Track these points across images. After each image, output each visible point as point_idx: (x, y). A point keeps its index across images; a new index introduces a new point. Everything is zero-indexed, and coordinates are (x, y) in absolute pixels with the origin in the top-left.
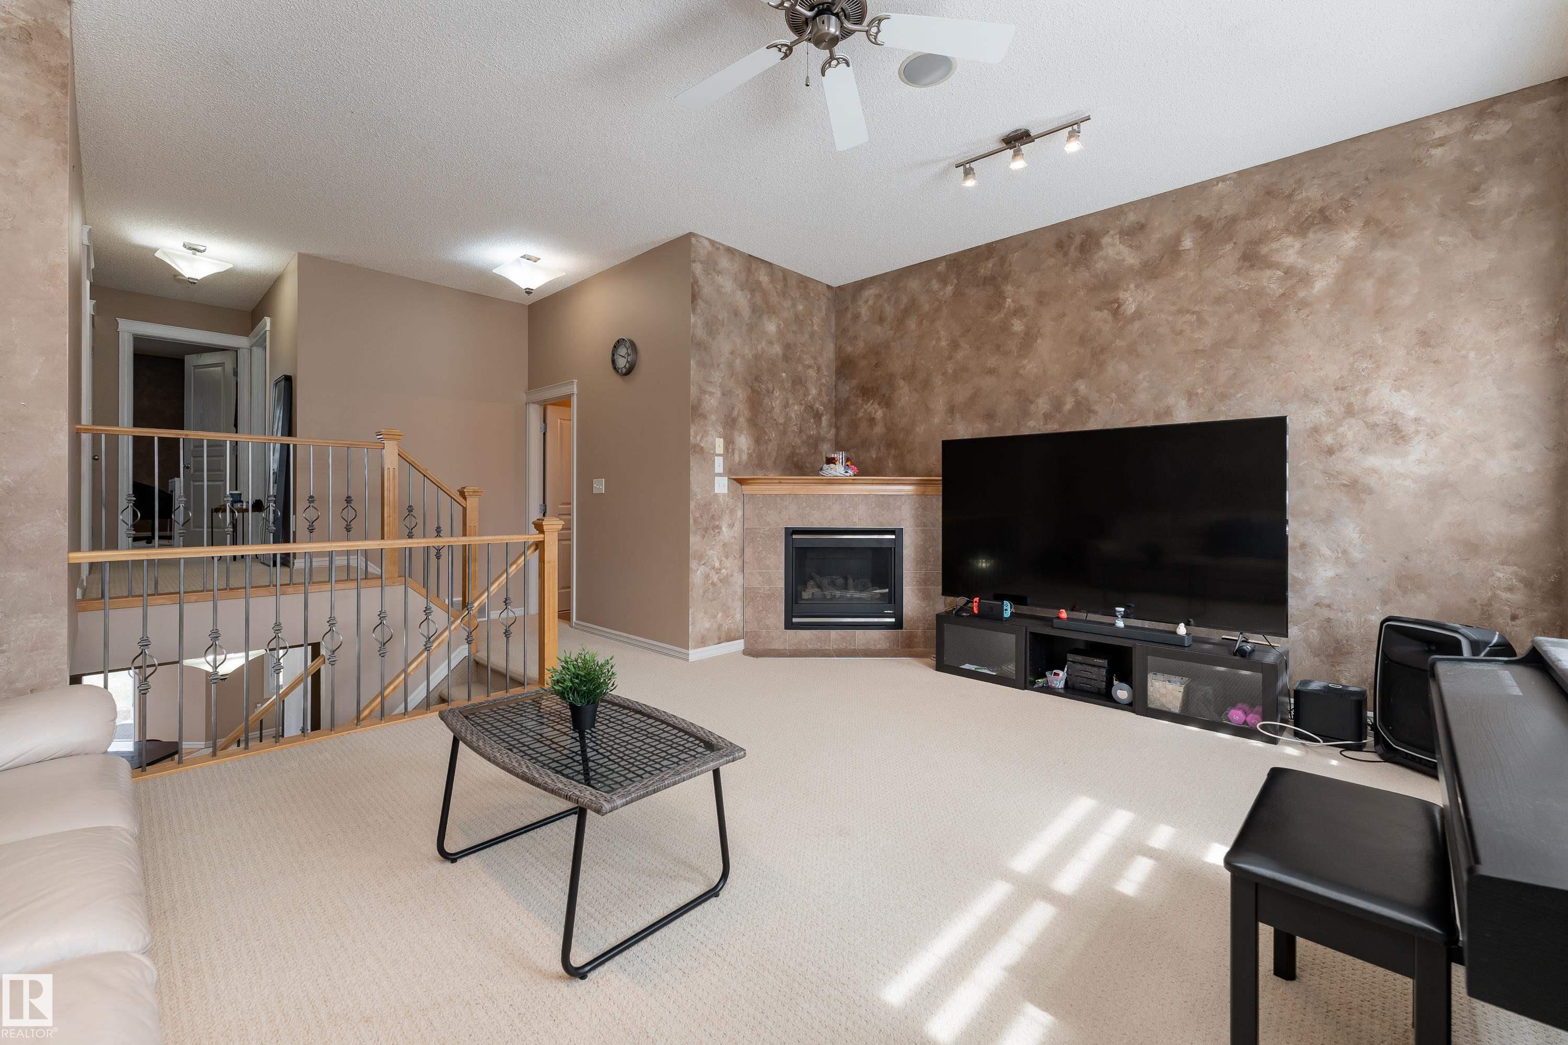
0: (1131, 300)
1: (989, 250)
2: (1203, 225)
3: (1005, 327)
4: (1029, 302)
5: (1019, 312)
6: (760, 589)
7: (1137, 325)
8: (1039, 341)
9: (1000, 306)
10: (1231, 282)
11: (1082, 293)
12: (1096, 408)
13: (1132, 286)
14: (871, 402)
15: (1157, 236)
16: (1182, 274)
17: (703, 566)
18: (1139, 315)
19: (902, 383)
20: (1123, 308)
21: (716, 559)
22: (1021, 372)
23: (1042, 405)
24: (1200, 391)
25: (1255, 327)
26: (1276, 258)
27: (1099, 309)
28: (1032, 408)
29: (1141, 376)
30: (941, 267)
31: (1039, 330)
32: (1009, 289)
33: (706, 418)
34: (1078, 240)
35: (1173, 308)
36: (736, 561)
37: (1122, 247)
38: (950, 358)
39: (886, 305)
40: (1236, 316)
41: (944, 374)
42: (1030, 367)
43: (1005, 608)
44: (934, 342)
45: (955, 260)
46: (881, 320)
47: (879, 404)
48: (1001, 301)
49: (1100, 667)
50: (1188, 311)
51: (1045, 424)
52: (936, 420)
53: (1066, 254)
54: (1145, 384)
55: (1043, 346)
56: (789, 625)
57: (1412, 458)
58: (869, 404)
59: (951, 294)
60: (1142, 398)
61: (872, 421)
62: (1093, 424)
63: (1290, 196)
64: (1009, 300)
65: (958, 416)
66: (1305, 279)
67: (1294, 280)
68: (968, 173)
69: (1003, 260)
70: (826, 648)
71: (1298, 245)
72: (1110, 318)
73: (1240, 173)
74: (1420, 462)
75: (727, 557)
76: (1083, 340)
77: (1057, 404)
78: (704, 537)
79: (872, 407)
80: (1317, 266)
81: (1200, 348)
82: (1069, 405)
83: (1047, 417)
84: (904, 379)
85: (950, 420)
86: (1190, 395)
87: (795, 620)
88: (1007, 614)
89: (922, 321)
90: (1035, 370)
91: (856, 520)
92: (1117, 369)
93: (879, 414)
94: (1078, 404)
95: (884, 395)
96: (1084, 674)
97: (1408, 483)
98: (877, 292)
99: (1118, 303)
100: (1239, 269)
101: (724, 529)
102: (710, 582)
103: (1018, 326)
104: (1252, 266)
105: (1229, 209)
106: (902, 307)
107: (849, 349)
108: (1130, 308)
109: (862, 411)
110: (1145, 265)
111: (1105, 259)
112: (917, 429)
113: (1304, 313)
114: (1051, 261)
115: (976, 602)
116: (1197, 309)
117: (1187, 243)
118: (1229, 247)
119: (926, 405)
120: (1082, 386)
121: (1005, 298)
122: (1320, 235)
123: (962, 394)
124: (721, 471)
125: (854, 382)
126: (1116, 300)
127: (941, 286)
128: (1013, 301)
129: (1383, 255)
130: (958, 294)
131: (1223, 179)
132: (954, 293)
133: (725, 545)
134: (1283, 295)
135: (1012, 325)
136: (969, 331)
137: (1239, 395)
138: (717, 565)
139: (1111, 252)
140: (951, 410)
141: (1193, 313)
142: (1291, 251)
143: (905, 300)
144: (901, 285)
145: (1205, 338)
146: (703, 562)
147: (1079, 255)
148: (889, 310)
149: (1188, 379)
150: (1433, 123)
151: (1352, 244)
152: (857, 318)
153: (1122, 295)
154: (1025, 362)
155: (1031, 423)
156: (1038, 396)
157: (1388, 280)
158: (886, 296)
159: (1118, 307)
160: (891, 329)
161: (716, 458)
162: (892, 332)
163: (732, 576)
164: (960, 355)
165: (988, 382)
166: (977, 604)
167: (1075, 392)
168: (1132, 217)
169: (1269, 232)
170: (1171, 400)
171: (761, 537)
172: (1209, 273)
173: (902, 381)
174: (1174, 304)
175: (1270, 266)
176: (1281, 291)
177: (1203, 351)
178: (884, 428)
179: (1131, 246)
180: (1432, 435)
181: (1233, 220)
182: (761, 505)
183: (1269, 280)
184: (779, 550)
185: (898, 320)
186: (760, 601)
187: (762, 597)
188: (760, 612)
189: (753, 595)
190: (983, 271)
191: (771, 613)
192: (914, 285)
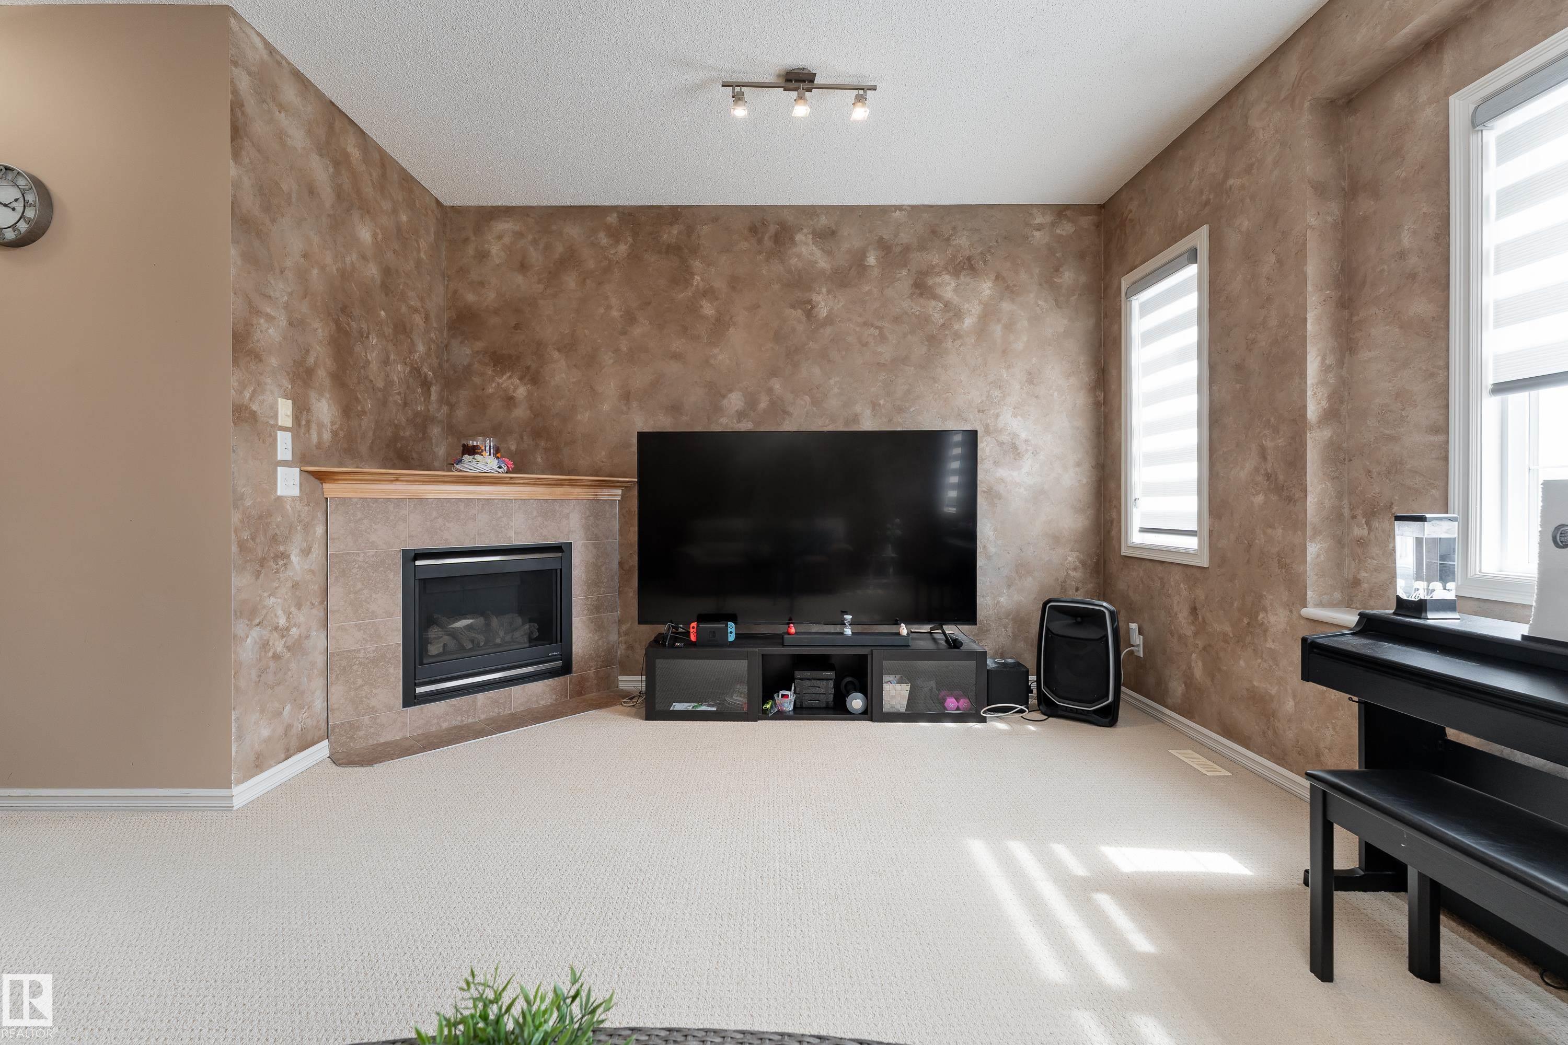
0: (824, 304)
1: (674, 214)
2: (884, 247)
3: (693, 309)
4: (720, 284)
5: (709, 293)
6: (359, 651)
7: (828, 330)
8: (732, 330)
9: (687, 282)
10: (906, 304)
11: (776, 287)
12: (790, 409)
13: (824, 290)
14: (508, 375)
15: (846, 246)
16: (867, 288)
17: (258, 628)
18: (829, 320)
19: (556, 355)
20: (815, 310)
21: (280, 612)
22: (712, 361)
23: (735, 401)
24: (882, 402)
25: (924, 349)
26: (938, 291)
27: (793, 307)
28: (725, 402)
29: (832, 382)
30: (612, 219)
31: (731, 318)
32: (697, 265)
33: (261, 360)
34: (773, 229)
35: (860, 320)
36: (315, 611)
37: (814, 248)
38: (624, 333)
39: (532, 249)
40: (909, 336)
41: (617, 351)
42: (721, 357)
43: (729, 630)
44: (602, 310)
45: (630, 214)
46: (523, 267)
47: (521, 379)
48: (688, 277)
49: (827, 679)
50: (872, 325)
51: (739, 421)
52: (606, 407)
53: (760, 241)
54: (836, 390)
55: (736, 336)
56: (410, 699)
57: (1024, 470)
58: (505, 377)
59: (625, 255)
60: (833, 403)
61: (510, 400)
62: (788, 426)
63: (948, 239)
64: (697, 278)
65: (635, 404)
66: (958, 315)
67: (951, 314)
68: (738, 98)
69: (690, 230)
70: (470, 720)
71: (953, 284)
72: (804, 318)
73: (913, 207)
74: (1028, 474)
75: (299, 606)
76: (778, 337)
77: (751, 401)
78: (258, 574)
79: (510, 381)
80: (966, 306)
81: (882, 361)
82: (763, 405)
83: (741, 415)
84: (559, 350)
85: (625, 408)
86: (874, 406)
87: (419, 690)
88: (731, 638)
89: (585, 280)
90: (728, 361)
91: (511, 533)
92: (811, 371)
93: (521, 392)
94: (773, 403)
95: (528, 368)
96: (813, 690)
97: (1022, 490)
98: (517, 228)
99: (811, 304)
100: (912, 294)
101: (294, 559)
102: (270, 654)
103: (708, 309)
104: (921, 294)
105: (905, 237)
106: (557, 256)
107: (471, 297)
108: (823, 311)
109: (494, 385)
110: (836, 271)
111: (799, 256)
112: (579, 417)
113: (958, 342)
114: (744, 245)
115: (693, 628)
116: (879, 324)
117: (871, 260)
118: (904, 272)
119: (591, 387)
120: (777, 385)
121: (692, 274)
122: (968, 279)
123: (640, 378)
124: (288, 457)
125: (479, 345)
126: (809, 302)
127: (611, 242)
128: (702, 280)
129: (1006, 306)
130: (634, 257)
131: (899, 208)
132: (629, 255)
133: (295, 586)
134: (943, 325)
135: (701, 307)
136: (650, 303)
137: (911, 410)
138: (282, 622)
139: (804, 250)
140: (626, 396)
141: (877, 327)
142: (949, 288)
143: (559, 249)
144: (554, 227)
145: (886, 352)
146: (257, 621)
147: (773, 246)
148: (535, 257)
149: (872, 389)
150: (1035, 211)
151: (988, 292)
152: (484, 257)
153: (816, 298)
154: (716, 351)
155: (724, 420)
156: (731, 391)
157: (1009, 327)
158: (530, 237)
159: (812, 308)
160: (539, 281)
161: (279, 433)
162: (541, 286)
163: (308, 637)
164: (636, 331)
165: (673, 368)
166: (695, 630)
167: (770, 391)
168: (823, 221)
169: (933, 267)
170: (858, 408)
171: (360, 567)
172: (889, 292)
173: (557, 353)
174: (860, 315)
175: (935, 297)
176: (942, 321)
177: (884, 365)
178: (529, 412)
179: (822, 249)
180: (1035, 453)
181: (907, 249)
182: (359, 515)
183: (934, 310)
184: (392, 586)
185: (550, 273)
186: (357, 671)
187: (361, 664)
188: (357, 689)
189: (344, 663)
190: (665, 236)
191: (379, 686)
192: (574, 231)
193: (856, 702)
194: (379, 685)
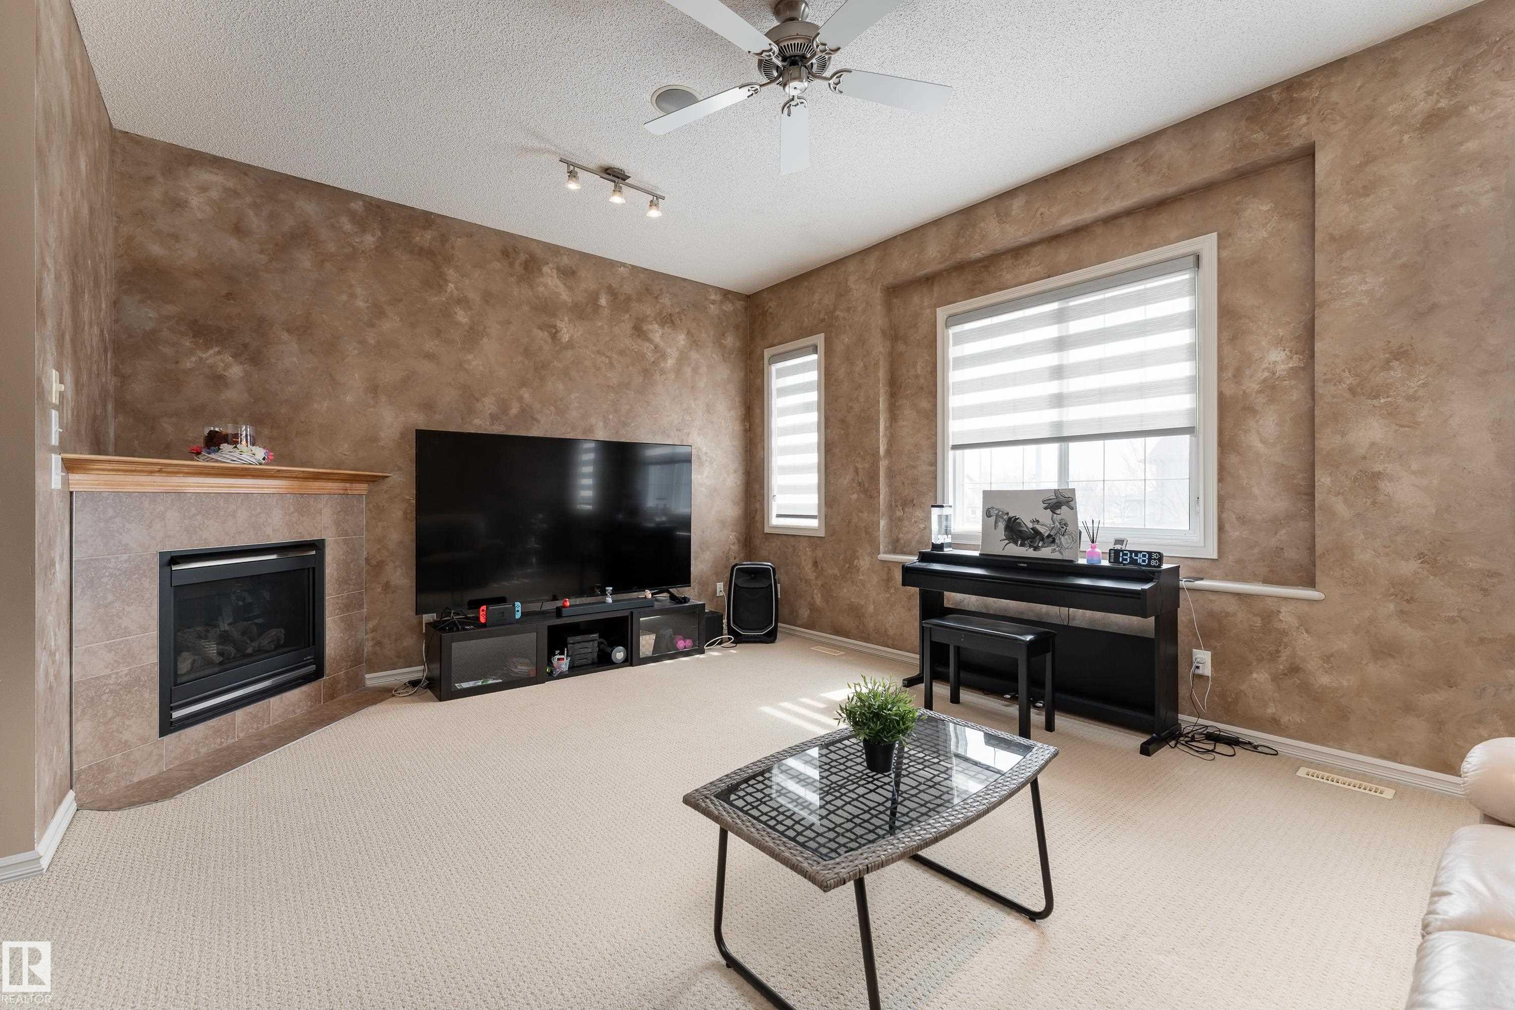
0: (567, 330)
1: (427, 219)
2: (613, 293)
3: (446, 313)
4: (473, 296)
5: (463, 301)
6: (109, 676)
7: (569, 353)
8: (485, 340)
9: (441, 288)
10: (628, 342)
11: (526, 308)
12: (538, 417)
13: (566, 319)
14: (217, 349)
15: (583, 285)
16: (600, 324)
17: (45, 653)
18: (570, 345)
19: (285, 336)
20: (560, 334)
21: (52, 633)
22: (466, 366)
23: (488, 404)
24: (611, 417)
25: (641, 379)
26: (651, 335)
27: (540, 328)
28: (479, 405)
29: (572, 396)
30: (357, 206)
31: (485, 328)
32: (451, 273)
33: (45, 322)
34: (523, 257)
35: (594, 348)
36: (65, 632)
37: (558, 281)
38: (372, 325)
39: (251, 213)
40: (631, 368)
41: (362, 342)
42: (475, 363)
43: (517, 609)
44: (344, 297)
46: (239, 230)
47: (235, 356)
48: (441, 282)
49: (593, 641)
50: (604, 355)
51: (492, 424)
52: (349, 399)
53: (511, 265)
54: (576, 404)
55: (490, 346)
56: (168, 726)
57: (705, 474)
58: (211, 352)
59: (373, 247)
60: (573, 414)
61: (218, 380)
62: (535, 432)
63: (657, 298)
64: (451, 285)
65: (383, 399)
66: (664, 356)
67: (659, 355)
68: (572, 175)
69: (444, 239)
70: (230, 741)
71: (660, 333)
72: (550, 341)
73: (634, 267)
74: (707, 477)
75: (59, 625)
76: (527, 353)
77: (504, 407)
78: (44, 586)
79: (219, 357)
80: (669, 350)
81: (611, 384)
82: (514, 410)
83: (494, 418)
84: (288, 331)
85: (372, 402)
86: (605, 420)
87: (176, 714)
88: (518, 615)
89: (323, 261)
90: (481, 368)
91: (269, 531)
92: (555, 386)
93: (236, 371)
94: (523, 410)
95: (245, 346)
96: (583, 651)
97: (703, 489)
98: (230, 184)
99: (555, 328)
100: (633, 335)
101: (57, 566)
102: (49, 685)
103: (462, 317)
104: (639, 336)
105: (628, 289)
106: (286, 229)
107: (156, 250)
108: (565, 338)
109: (193, 359)
110: (576, 305)
111: (545, 286)
112: (315, 406)
113: (664, 377)
114: (497, 265)
115: (483, 611)
116: (609, 354)
117: (603, 301)
118: (627, 316)
119: (331, 375)
120: (526, 394)
121: (446, 281)
122: (669, 330)
123: (390, 374)
124: (56, 442)
125: (169, 309)
126: (555, 327)
127: (356, 230)
128: (456, 288)
129: (694, 355)
130: (382, 250)
131: (623, 265)
132: (377, 248)
133: (57, 600)
134: (654, 362)
135: (455, 313)
136: (401, 300)
137: (633, 425)
138: (53, 645)
139: (549, 281)
140: (374, 389)
141: (607, 357)
142: (658, 335)
144: (282, 196)
145: (614, 377)
146: (44, 643)
147: (524, 272)
148: (256, 222)
149: (604, 406)
150: (711, 290)
151: (683, 342)
152: (178, 205)
153: (560, 324)
154: (470, 357)
155: (477, 422)
156: (484, 395)
157: (695, 370)
158: (249, 199)
159: (556, 332)
160: (262, 251)
161: (53, 412)
162: (264, 258)
163: (62, 664)
164: (386, 326)
165: (425, 367)
166: (484, 613)
167: (520, 399)
168: (565, 260)
169: (647, 317)
170: (593, 421)
171: (111, 575)
172: (616, 330)
173: (286, 334)
174: (595, 345)
175: (649, 340)
176: (653, 359)
177: (613, 387)
178: (246, 395)
179: (565, 284)
180: (711, 463)
181: (629, 299)
182: (110, 512)
183: (647, 348)
184: (147, 596)
185: (277, 245)
186: (108, 701)
187: (111, 692)
188: (107, 723)
189: (92, 693)
190: (418, 239)
191: (132, 716)
192: (309, 208)
193: (619, 654)
194: (132, 714)
